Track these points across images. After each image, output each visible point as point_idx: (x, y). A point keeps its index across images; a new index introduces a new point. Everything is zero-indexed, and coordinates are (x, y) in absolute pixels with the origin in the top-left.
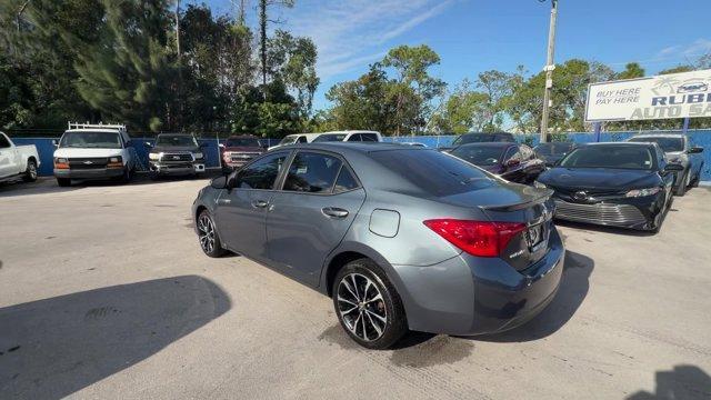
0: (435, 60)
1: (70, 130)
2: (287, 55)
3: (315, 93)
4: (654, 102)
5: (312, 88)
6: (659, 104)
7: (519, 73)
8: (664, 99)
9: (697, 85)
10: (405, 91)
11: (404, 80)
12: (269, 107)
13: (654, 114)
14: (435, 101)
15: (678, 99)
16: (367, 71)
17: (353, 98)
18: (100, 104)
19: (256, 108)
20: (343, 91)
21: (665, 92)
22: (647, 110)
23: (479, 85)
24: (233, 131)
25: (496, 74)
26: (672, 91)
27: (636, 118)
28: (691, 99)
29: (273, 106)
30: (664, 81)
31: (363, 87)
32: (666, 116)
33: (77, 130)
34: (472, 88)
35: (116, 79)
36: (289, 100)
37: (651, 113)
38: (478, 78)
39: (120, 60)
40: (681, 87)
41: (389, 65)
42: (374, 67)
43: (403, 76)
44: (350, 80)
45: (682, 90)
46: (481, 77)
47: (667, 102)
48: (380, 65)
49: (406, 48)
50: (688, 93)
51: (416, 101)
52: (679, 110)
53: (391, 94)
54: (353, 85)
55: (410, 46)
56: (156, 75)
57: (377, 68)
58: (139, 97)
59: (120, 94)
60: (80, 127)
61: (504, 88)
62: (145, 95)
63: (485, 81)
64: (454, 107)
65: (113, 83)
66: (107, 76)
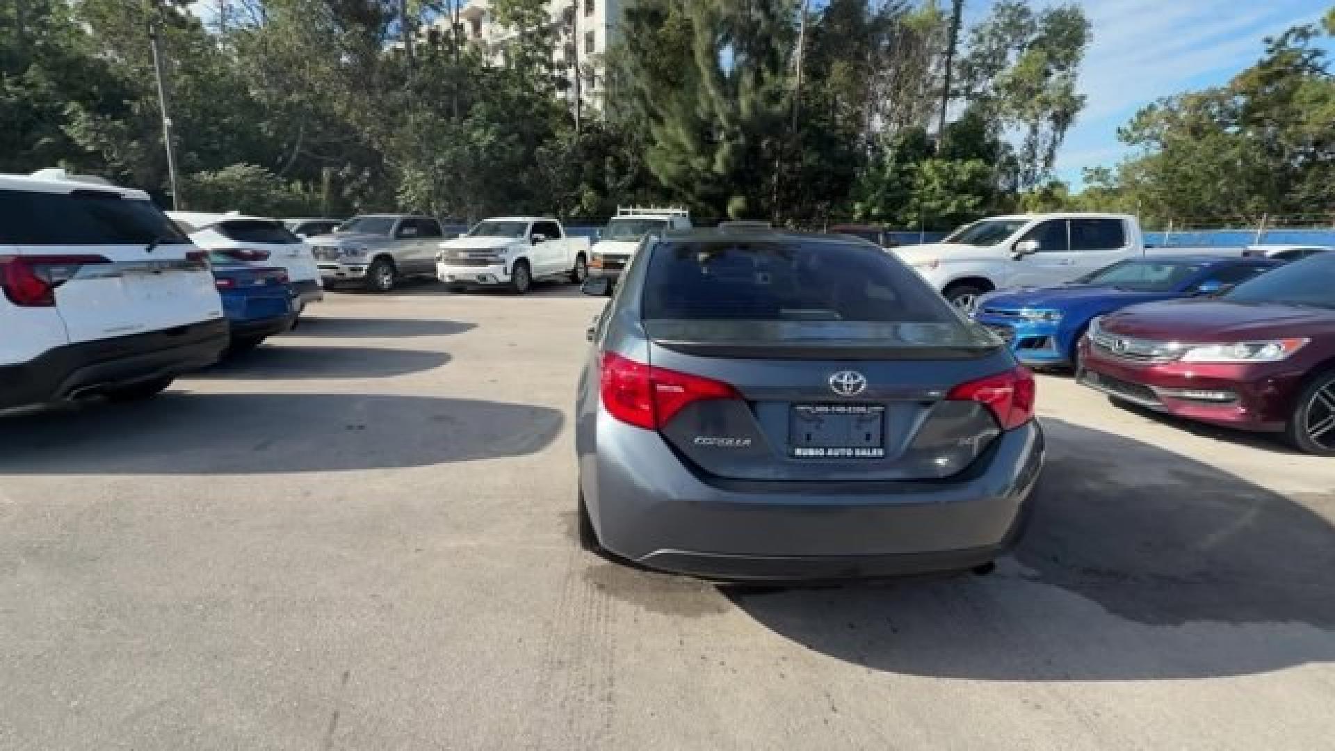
1: (619, 217)
2: (1012, 54)
3: (1070, 131)
5: (1063, 120)
12: (937, 169)
17: (1200, 132)
18: (670, 178)
19: (910, 172)
20: (1171, 117)
24: (856, 216)
29: (946, 166)
31: (1241, 102)
33: (631, 217)
35: (694, 139)
36: (993, 150)
39: (702, 111)
44: (1202, 88)
48: (1304, 34)
54: (1208, 99)
56: (746, 128)
57: (1293, 44)
58: (719, 167)
59: (698, 163)
60: (635, 213)
62: (726, 162)
65: (690, 147)
66: (683, 137)
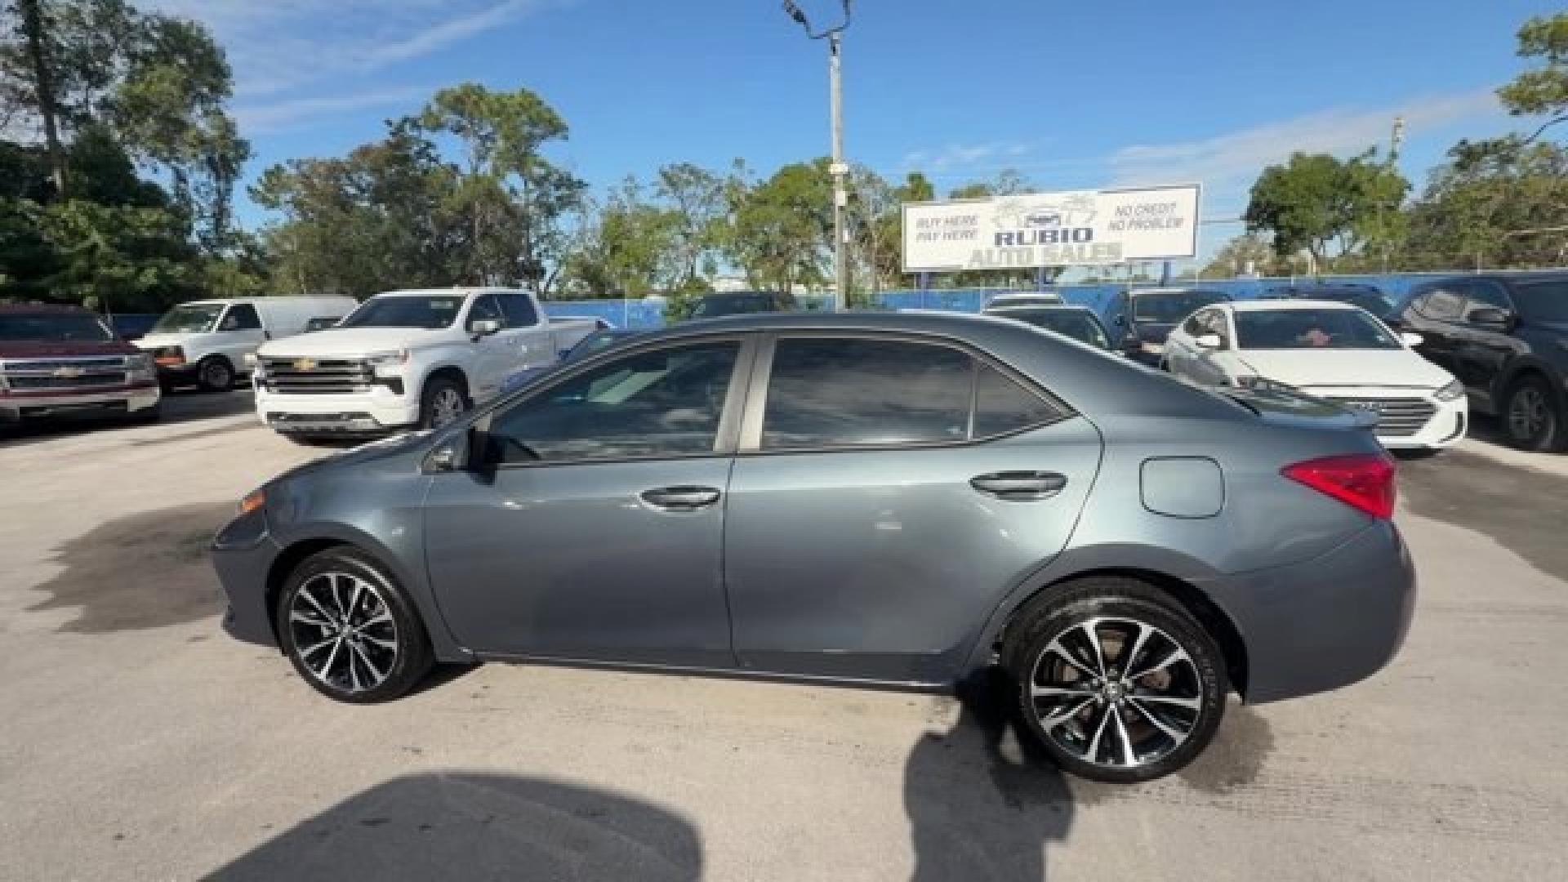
0: (555, 128)
2: (119, 63)
3: (235, 184)
4: (998, 239)
5: (224, 168)
6: (1004, 245)
7: (735, 172)
8: (1010, 235)
9: (1049, 215)
10: (492, 195)
11: (486, 168)
12: (91, 216)
13: (999, 261)
14: (566, 222)
15: (1028, 237)
16: (379, 137)
17: (344, 203)
20: (307, 182)
21: (1010, 226)
22: (990, 252)
23: (661, 193)
25: (692, 172)
26: (1019, 224)
27: (976, 266)
28: (1043, 235)
29: (102, 212)
30: (1007, 207)
31: (367, 179)
32: (1015, 264)
34: (645, 198)
36: (150, 196)
37: (995, 258)
38: (659, 178)
40: (1030, 219)
41: (438, 126)
42: (400, 129)
43: (481, 158)
44: (324, 156)
45: (1032, 223)
46: (665, 175)
47: (1015, 241)
48: (415, 125)
49: (480, 92)
50: (1039, 228)
51: (517, 219)
52: (1030, 253)
53: (457, 201)
54: (335, 170)
55: (493, 88)
57: (409, 131)
61: (708, 201)
63: (672, 184)
64: (616, 234)
